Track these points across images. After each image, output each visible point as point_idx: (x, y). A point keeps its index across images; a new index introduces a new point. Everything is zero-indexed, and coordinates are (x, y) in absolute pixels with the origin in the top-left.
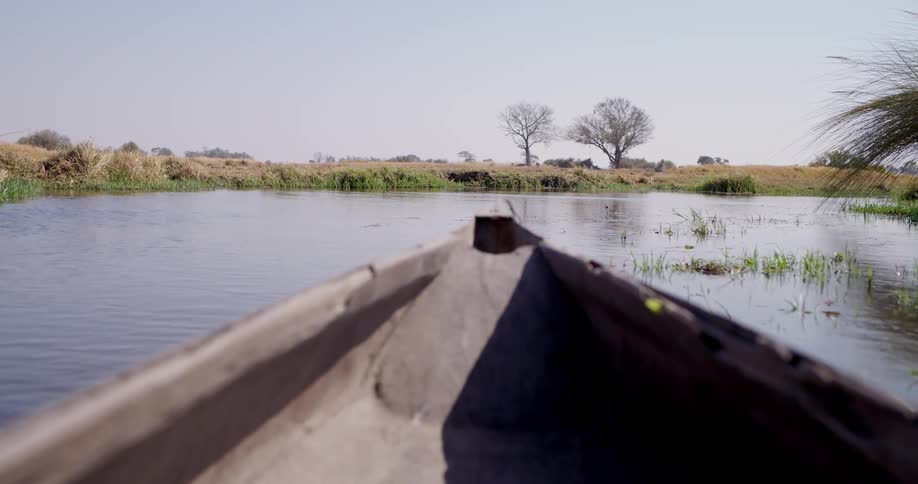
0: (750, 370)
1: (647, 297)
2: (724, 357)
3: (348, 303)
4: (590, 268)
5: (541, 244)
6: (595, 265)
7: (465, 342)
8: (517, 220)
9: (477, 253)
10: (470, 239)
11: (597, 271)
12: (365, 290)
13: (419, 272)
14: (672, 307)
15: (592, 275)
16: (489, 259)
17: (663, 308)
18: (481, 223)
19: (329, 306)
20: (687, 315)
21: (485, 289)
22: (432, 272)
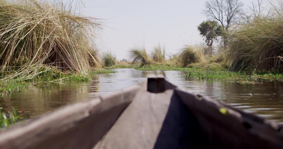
0: (263, 135)
1: (220, 107)
2: (252, 131)
3: (90, 112)
4: (197, 97)
5: (177, 89)
6: (199, 96)
7: (143, 132)
8: (167, 79)
9: (148, 94)
10: (145, 87)
11: (200, 99)
12: (98, 107)
13: (122, 101)
14: (231, 112)
15: (198, 101)
16: (153, 95)
17: (227, 112)
18: (150, 80)
19: (82, 112)
20: (238, 115)
21: (152, 109)
22: (128, 101)
